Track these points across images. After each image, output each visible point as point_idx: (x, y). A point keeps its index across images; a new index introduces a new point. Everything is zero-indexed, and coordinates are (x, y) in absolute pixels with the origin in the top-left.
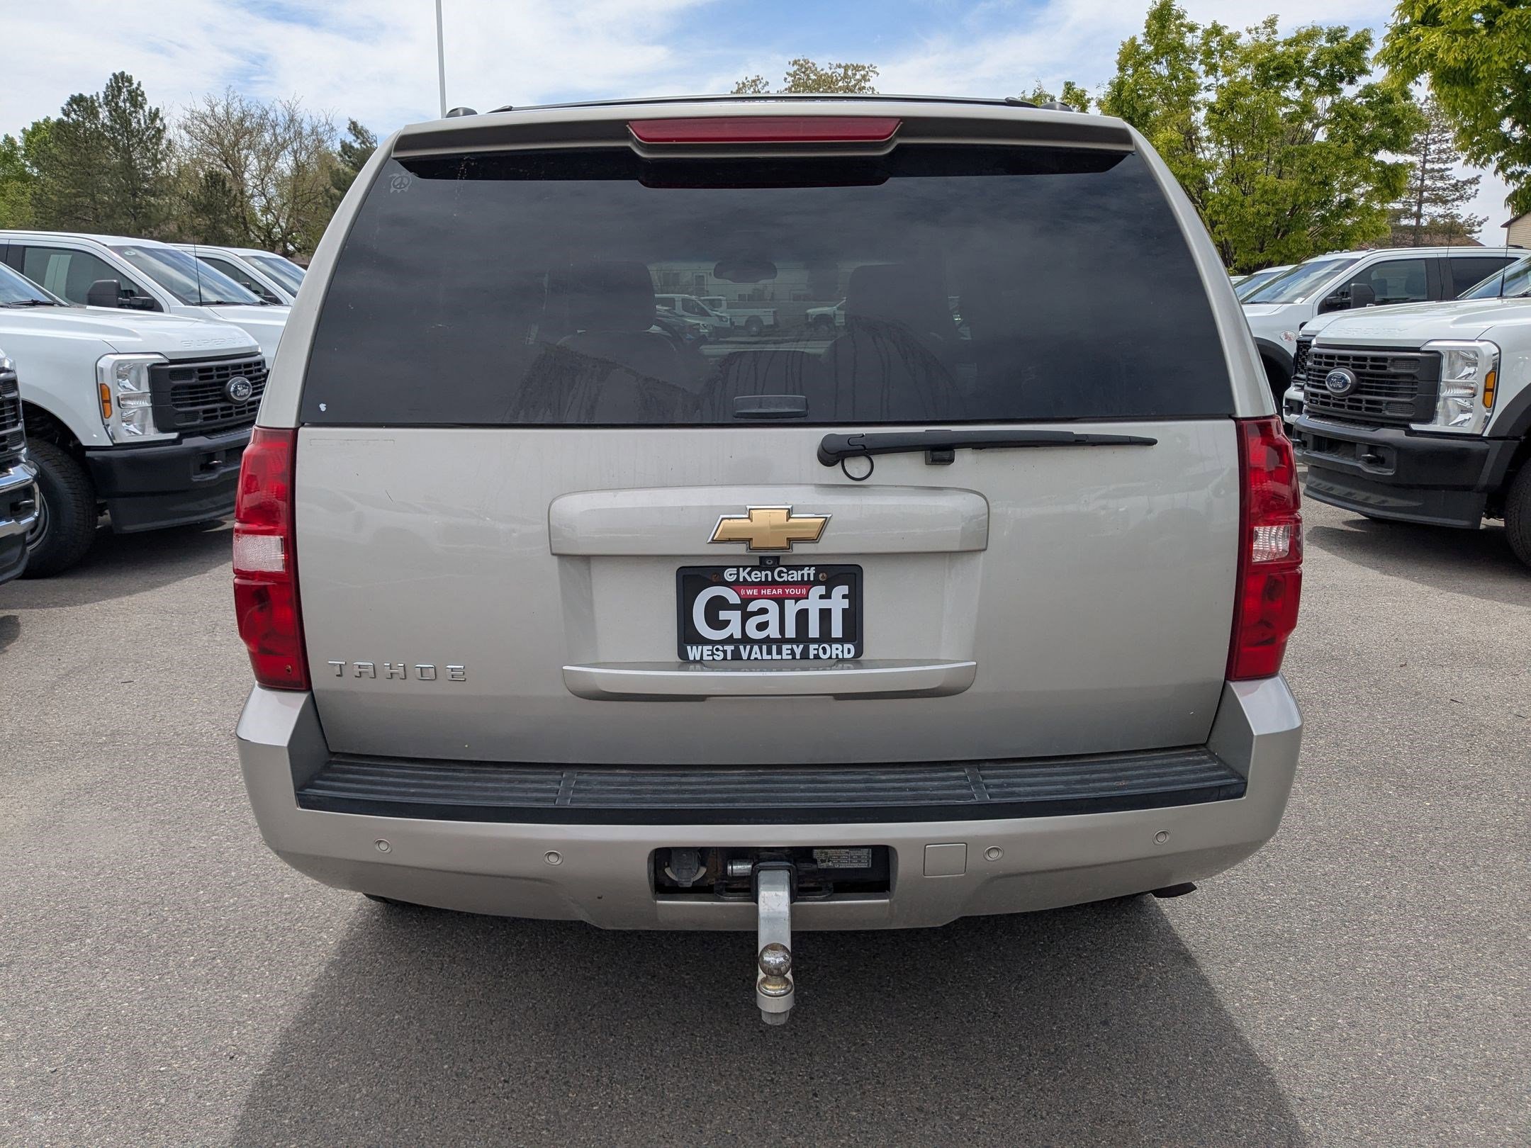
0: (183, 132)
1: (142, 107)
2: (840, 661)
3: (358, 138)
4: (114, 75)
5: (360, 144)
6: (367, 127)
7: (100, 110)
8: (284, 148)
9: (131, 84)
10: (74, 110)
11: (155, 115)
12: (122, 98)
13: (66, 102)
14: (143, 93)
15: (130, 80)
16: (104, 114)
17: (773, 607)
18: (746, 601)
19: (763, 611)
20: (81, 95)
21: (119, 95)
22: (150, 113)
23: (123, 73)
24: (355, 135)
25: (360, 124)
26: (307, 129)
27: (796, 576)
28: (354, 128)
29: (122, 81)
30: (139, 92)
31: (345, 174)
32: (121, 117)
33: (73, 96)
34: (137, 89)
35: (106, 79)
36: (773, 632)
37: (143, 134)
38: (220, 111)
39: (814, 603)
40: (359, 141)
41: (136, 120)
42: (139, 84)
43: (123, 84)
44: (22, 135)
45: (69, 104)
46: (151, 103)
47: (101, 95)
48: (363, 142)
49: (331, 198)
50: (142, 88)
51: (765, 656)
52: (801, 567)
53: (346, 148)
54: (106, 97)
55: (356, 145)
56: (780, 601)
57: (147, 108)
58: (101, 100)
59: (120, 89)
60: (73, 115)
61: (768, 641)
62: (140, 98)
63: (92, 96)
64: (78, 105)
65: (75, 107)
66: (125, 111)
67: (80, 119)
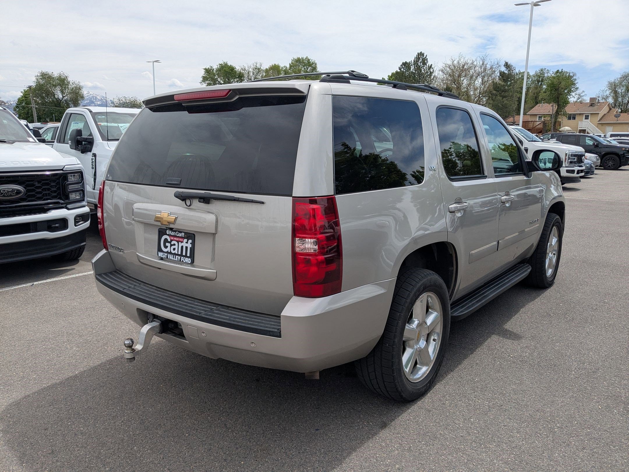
0: (441, 72)
1: (426, 65)
2: (187, 263)
3: (507, 69)
4: (418, 53)
5: (508, 71)
6: (512, 64)
7: (411, 67)
8: (479, 75)
9: (424, 56)
10: (403, 68)
11: (430, 67)
12: (420, 61)
13: (400, 65)
14: (427, 59)
15: (423, 55)
16: (412, 68)
17: (176, 243)
18: (172, 240)
19: (174, 245)
20: (406, 62)
21: (419, 60)
22: (428, 66)
23: (421, 52)
24: (506, 68)
25: (509, 63)
26: (488, 67)
27: (180, 235)
28: (507, 65)
29: (421, 55)
30: (426, 59)
31: (499, 84)
32: (418, 68)
33: (403, 62)
34: (425, 57)
35: (415, 55)
36: (176, 251)
37: (425, 75)
38: (455, 62)
39: (184, 244)
40: (508, 70)
41: (423, 69)
42: (426, 56)
43: (421, 56)
44: (388, 77)
45: (401, 65)
46: (429, 63)
47: (413, 61)
48: (509, 71)
49: (492, 95)
50: (427, 57)
51: (173, 259)
52: (181, 232)
53: (502, 74)
54: (414, 61)
55: (506, 72)
56: (178, 242)
57: (428, 64)
58: (412, 63)
59: (419, 58)
60: (402, 70)
61: (175, 254)
62: (426, 61)
63: (410, 62)
64: (404, 66)
65: (403, 66)
66: (420, 66)
67: (405, 71)
